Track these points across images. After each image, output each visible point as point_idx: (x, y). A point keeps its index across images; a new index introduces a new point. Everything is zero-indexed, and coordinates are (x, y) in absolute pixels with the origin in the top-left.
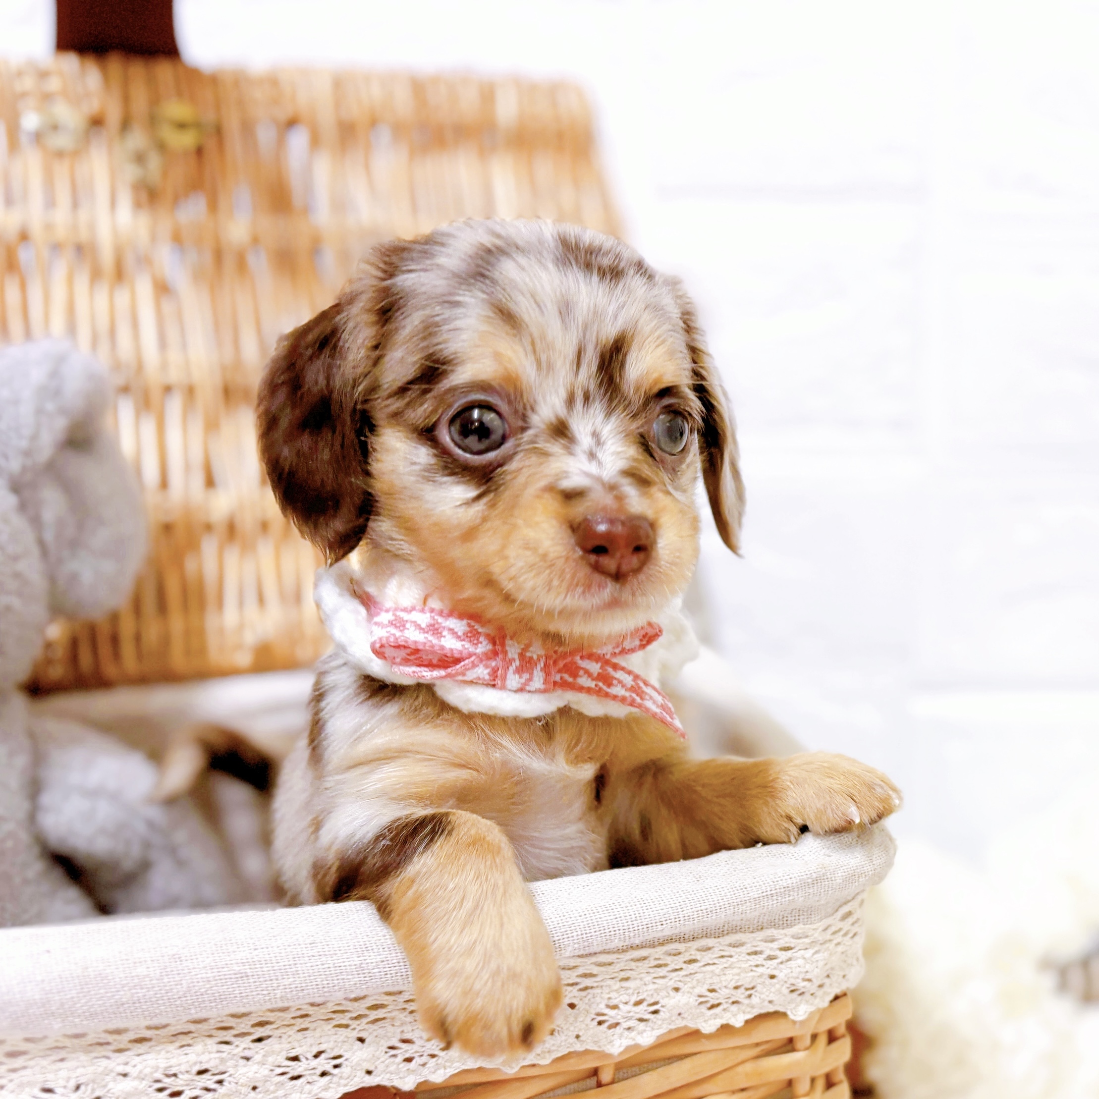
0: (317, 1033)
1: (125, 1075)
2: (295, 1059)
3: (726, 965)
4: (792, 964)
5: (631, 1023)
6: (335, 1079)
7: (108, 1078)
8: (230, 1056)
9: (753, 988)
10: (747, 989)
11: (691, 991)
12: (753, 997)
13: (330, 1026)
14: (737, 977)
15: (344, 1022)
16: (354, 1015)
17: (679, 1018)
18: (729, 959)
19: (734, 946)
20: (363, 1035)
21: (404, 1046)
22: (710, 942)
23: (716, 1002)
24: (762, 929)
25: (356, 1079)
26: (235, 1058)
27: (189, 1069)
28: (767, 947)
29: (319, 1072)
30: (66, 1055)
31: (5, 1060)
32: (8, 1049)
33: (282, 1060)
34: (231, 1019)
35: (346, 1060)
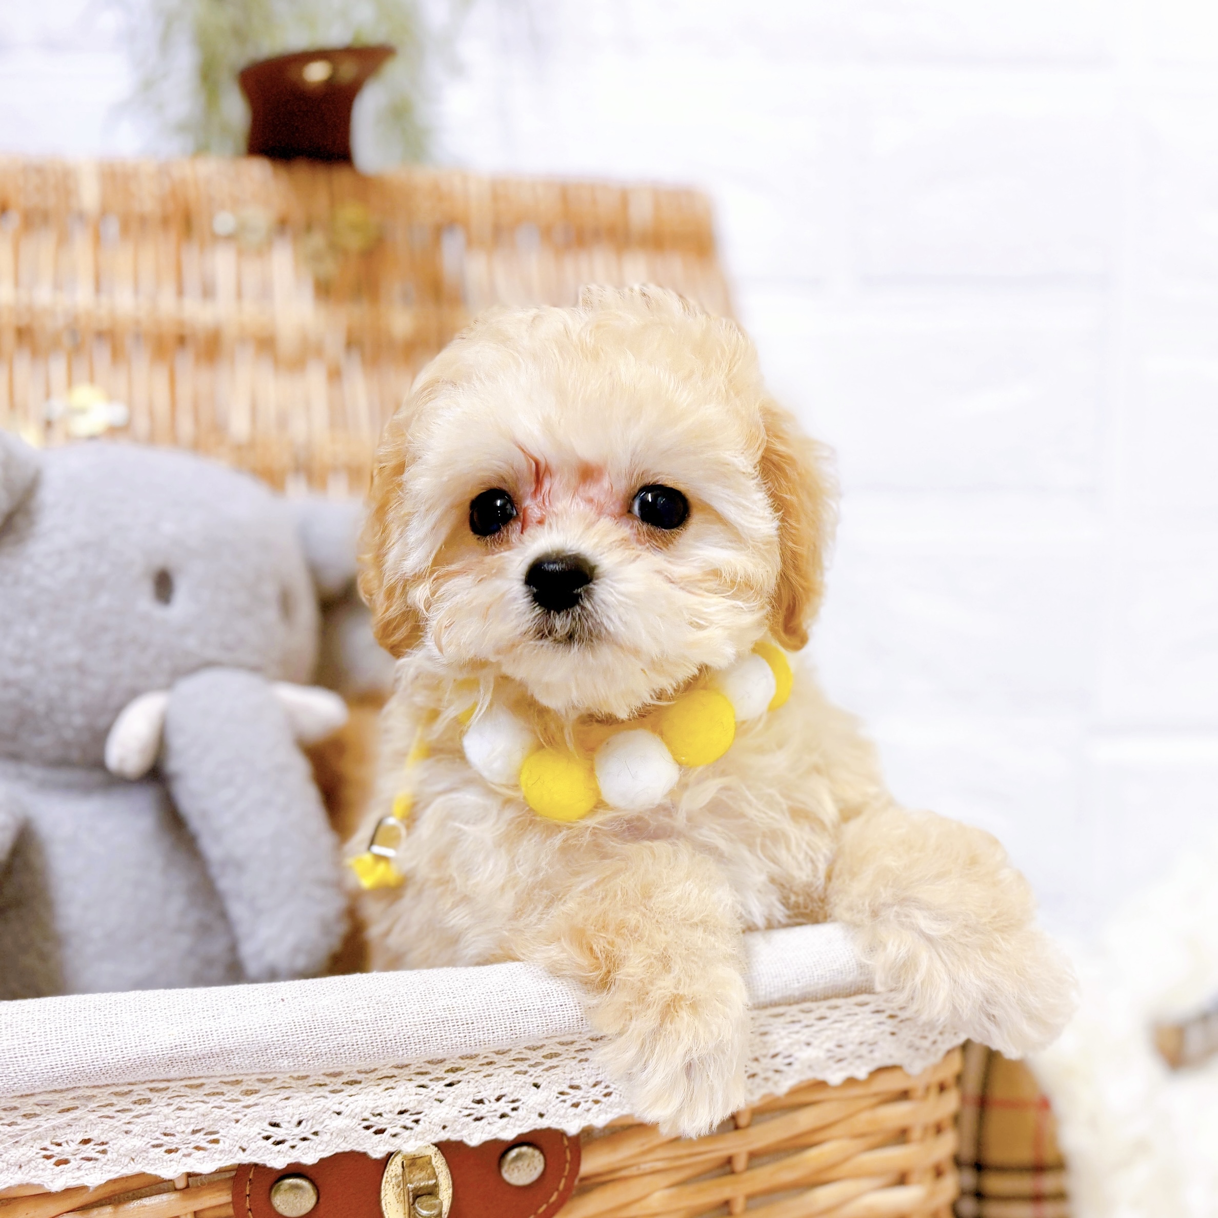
0: (500, 1079)
1: (339, 1114)
2: (480, 1102)
3: (851, 1023)
4: (911, 1022)
5: (768, 1074)
6: (512, 1121)
7: (325, 1116)
8: (426, 1098)
9: (875, 1044)
10: (870, 1045)
11: (821, 1046)
12: (875, 1052)
13: (511, 1073)
14: (861, 1034)
15: (523, 1069)
16: (532, 1062)
17: (810, 1070)
18: (855, 1017)
19: (860, 1005)
20: (538, 1081)
21: (571, 1091)
22: (838, 1001)
23: (843, 1057)
25: (530, 1122)
26: (431, 1099)
27: (392, 1109)
28: (888, 1007)
29: (499, 1114)
30: (291, 1095)
31: (241, 1097)
32: (244, 1088)
33: (470, 1102)
34: (428, 1065)
35: (523, 1103)
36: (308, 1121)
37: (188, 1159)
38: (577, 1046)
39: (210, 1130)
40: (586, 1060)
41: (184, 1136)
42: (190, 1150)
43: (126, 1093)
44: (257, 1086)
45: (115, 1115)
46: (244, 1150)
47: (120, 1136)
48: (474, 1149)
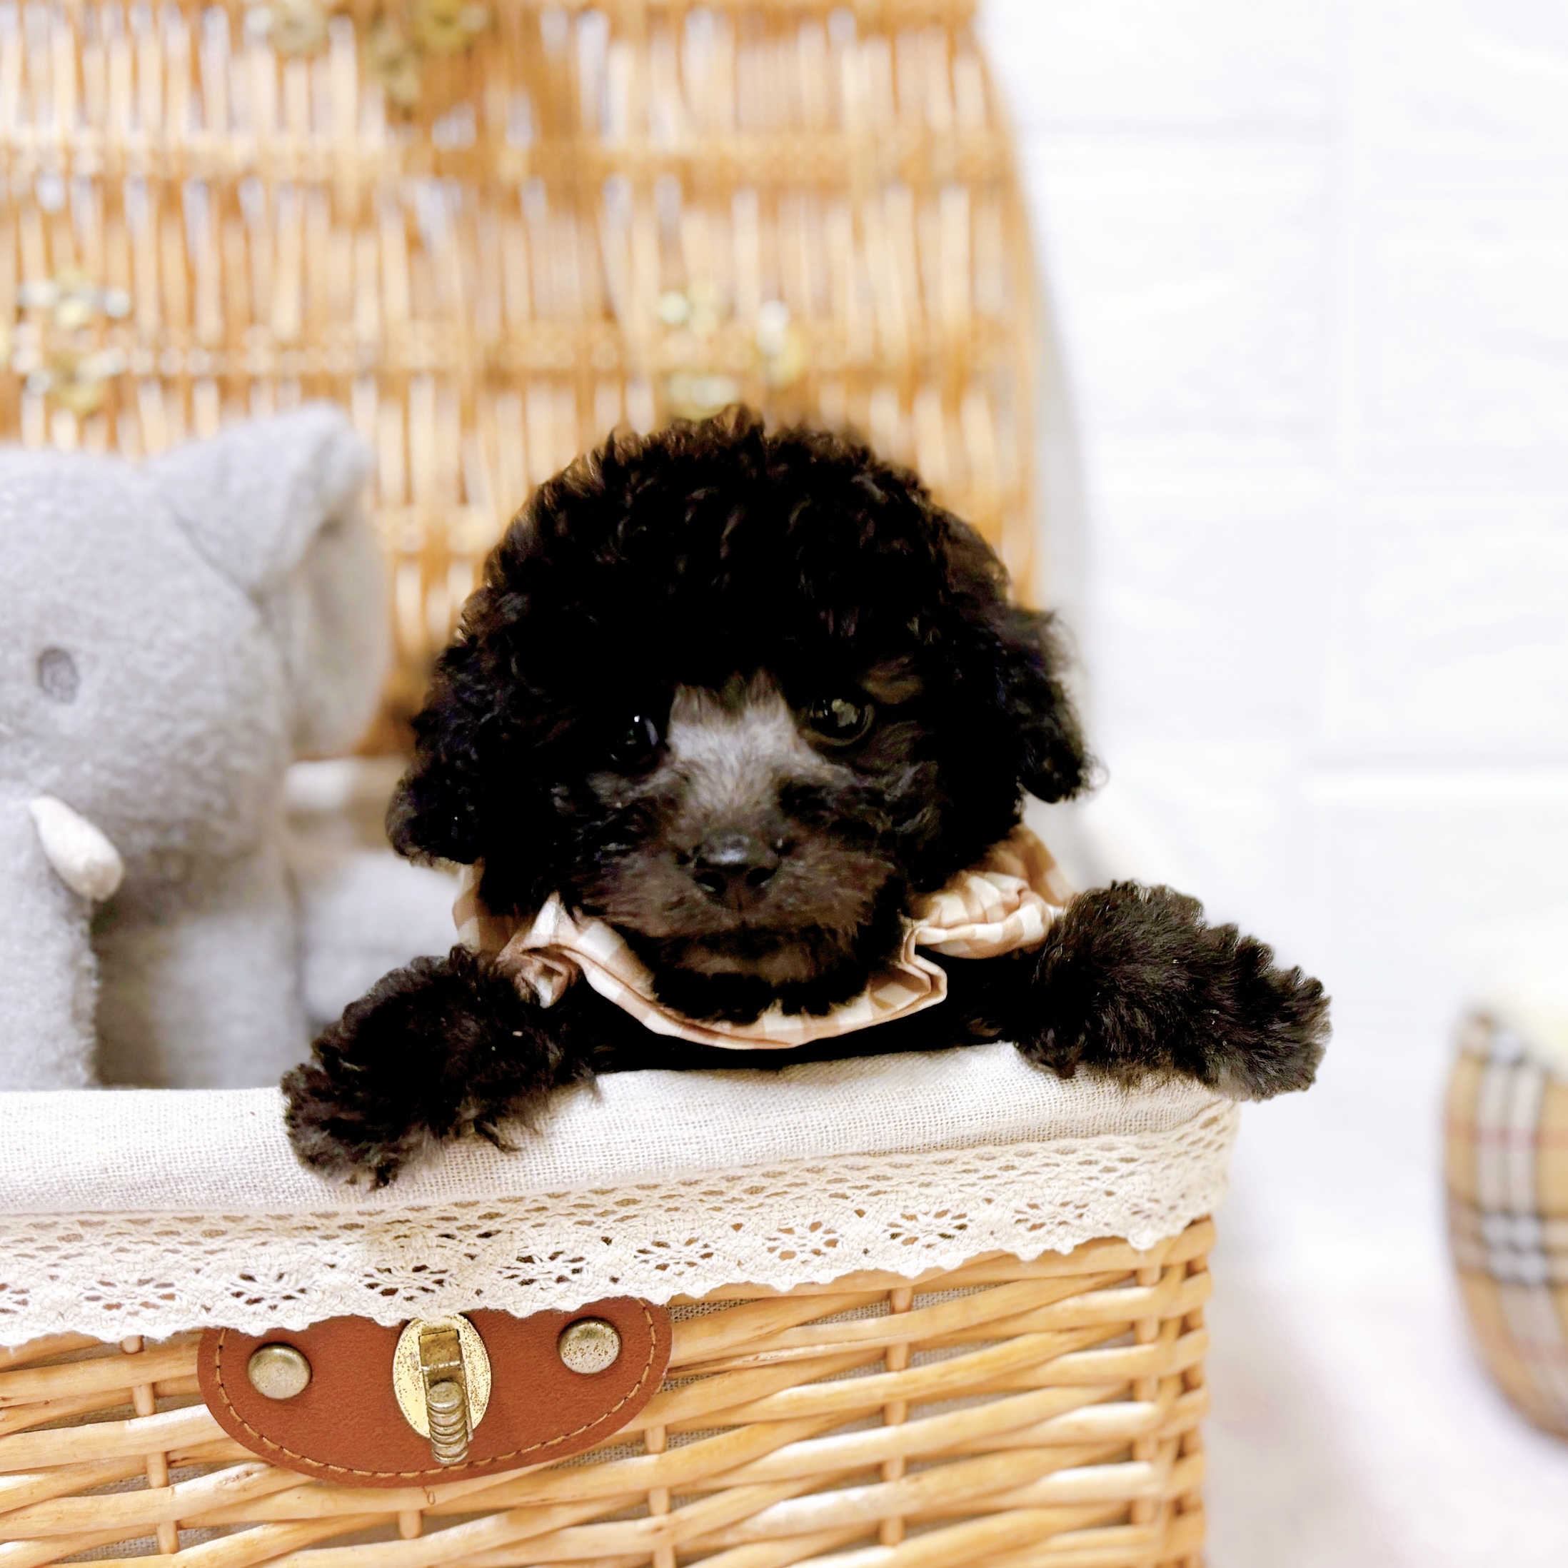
0: (556, 1231)
1: (333, 1266)
2: (529, 1260)
3: (1050, 1175)
4: (1135, 1179)
5: (934, 1239)
6: (574, 1287)
7: (314, 1269)
8: (452, 1252)
9: (1085, 1206)
10: (1077, 1207)
11: (1006, 1204)
12: (1085, 1217)
13: (571, 1223)
14: (1064, 1192)
15: (587, 1218)
16: (599, 1211)
17: (992, 1238)
18: (1055, 1168)
19: (1064, 1152)
20: (608, 1234)
21: (655, 1249)
22: (1033, 1146)
23: (1039, 1222)
24: (1098, 1133)
25: (598, 1288)
26: (459, 1254)
27: (405, 1265)
28: (1103, 1157)
29: (555, 1277)
30: (269, 1239)
31: (201, 1240)
32: (206, 1227)
33: (514, 1261)
34: (455, 1209)
35: (588, 1263)
36: (291, 1275)
37: (136, 1318)
38: (663, 1191)
39: (162, 1281)
40: (676, 1209)
41: (127, 1287)
42: (137, 1308)
43: (50, 1226)
44: (224, 1225)
45: (35, 1253)
46: (208, 1310)
47: (44, 1283)
48: (524, 1322)
